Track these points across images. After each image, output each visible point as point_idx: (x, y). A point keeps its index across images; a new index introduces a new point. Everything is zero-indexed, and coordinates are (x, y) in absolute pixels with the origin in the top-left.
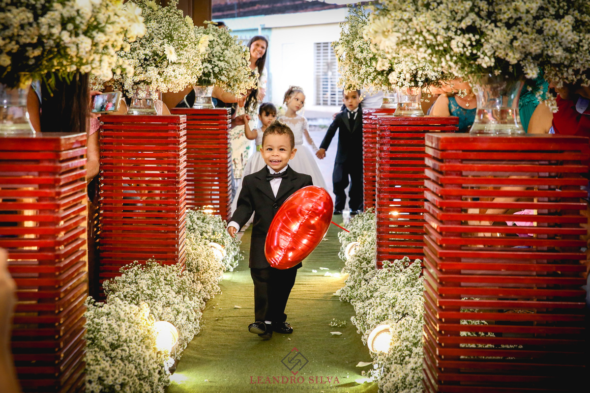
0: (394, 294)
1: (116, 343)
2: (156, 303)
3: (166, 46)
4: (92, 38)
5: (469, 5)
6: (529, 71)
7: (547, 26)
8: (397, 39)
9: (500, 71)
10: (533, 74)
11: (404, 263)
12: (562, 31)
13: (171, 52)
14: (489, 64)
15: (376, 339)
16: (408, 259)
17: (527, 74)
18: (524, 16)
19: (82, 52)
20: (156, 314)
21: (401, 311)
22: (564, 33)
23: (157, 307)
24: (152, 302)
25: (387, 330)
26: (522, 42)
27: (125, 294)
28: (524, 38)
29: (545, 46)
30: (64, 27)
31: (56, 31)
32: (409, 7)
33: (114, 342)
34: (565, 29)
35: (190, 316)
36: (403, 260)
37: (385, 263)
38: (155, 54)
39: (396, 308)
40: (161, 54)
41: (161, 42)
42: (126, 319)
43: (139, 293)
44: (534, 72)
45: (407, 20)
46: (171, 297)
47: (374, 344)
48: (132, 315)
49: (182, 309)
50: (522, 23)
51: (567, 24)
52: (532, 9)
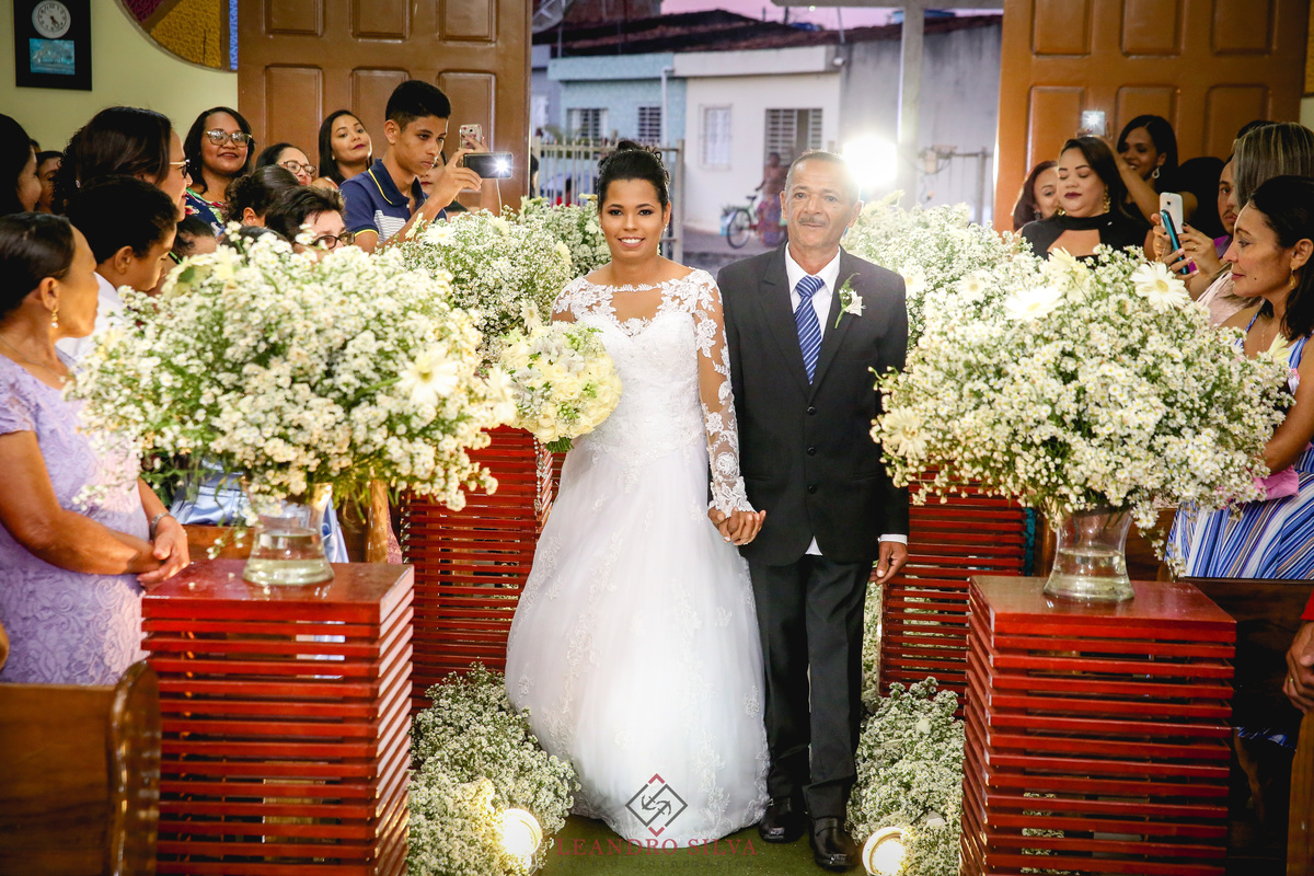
0: (910, 767)
1: (444, 870)
2: (504, 771)
3: (523, 303)
4: (435, 443)
5: (1046, 411)
6: (1141, 516)
7: (1171, 449)
8: (925, 444)
9: (1095, 505)
10: (1148, 521)
11: (927, 688)
12: (1195, 460)
13: (531, 313)
14: (1076, 507)
15: (877, 850)
16: (934, 681)
17: (1138, 520)
18: (1135, 432)
19: (419, 470)
20: (504, 793)
21: (921, 799)
22: (1199, 463)
23: (506, 780)
24: (497, 766)
25: (897, 836)
26: (1130, 472)
27: (451, 753)
28: (1135, 467)
29: (1168, 476)
30: (392, 430)
31: (379, 437)
32: (949, 395)
33: (440, 869)
34: (1203, 456)
35: (560, 789)
36: (925, 682)
37: (895, 686)
38: (505, 315)
39: (913, 793)
40: (514, 315)
41: (516, 294)
42: (457, 811)
43: (475, 751)
44: (1150, 517)
45: (946, 418)
46: (527, 756)
47: (874, 859)
48: (467, 803)
49: (548, 780)
50: (1132, 442)
51: (1203, 448)
52: (1148, 426)
